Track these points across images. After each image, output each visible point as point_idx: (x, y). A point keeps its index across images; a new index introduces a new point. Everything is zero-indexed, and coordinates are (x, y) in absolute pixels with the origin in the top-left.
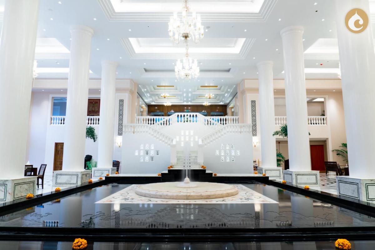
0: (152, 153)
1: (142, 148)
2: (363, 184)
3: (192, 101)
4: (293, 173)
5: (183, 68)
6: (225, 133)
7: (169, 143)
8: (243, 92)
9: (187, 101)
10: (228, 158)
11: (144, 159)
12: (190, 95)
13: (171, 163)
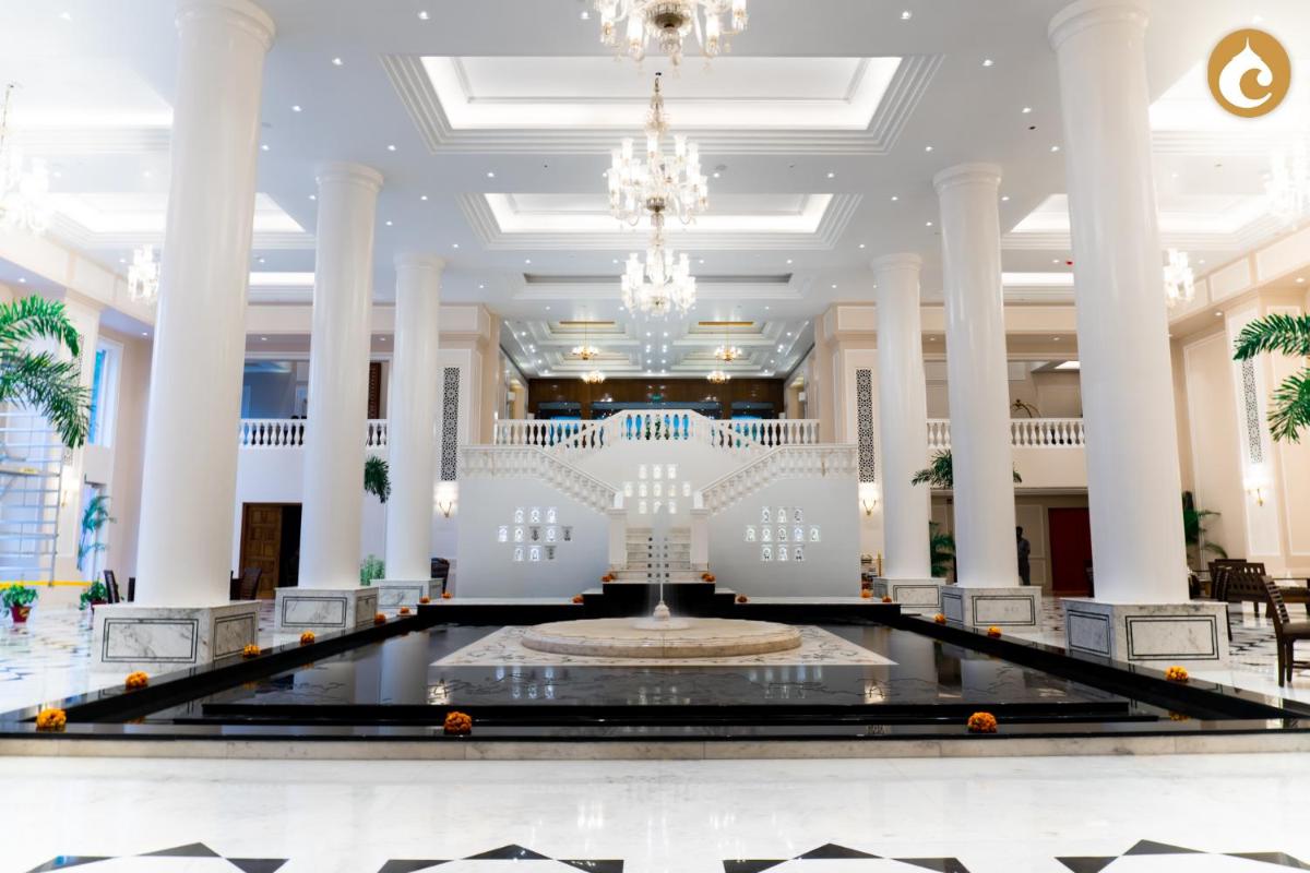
0: (551, 535)
1: (519, 519)
2: (1120, 616)
3: (674, 368)
4: (966, 592)
5: (647, 279)
6: (774, 475)
7: (602, 503)
8: (833, 345)
9: (656, 368)
10: (784, 549)
11: (526, 554)
12: (665, 349)
13: (612, 565)
